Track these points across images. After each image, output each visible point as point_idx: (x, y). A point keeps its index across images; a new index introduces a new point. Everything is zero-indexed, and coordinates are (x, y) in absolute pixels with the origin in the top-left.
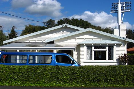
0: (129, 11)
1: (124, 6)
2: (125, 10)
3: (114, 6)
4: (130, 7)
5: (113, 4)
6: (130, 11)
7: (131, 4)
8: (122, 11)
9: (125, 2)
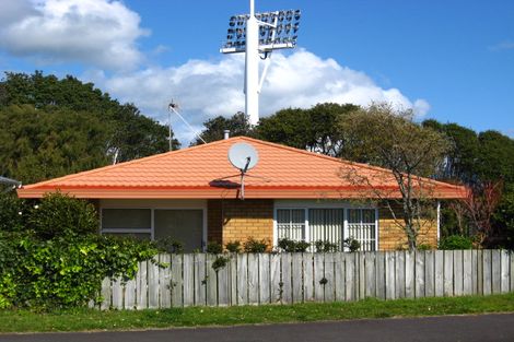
0: (287, 48)
1: (275, 25)
2: (278, 40)
3: (236, 26)
4: (295, 31)
5: (232, 18)
6: (290, 45)
7: (297, 18)
8: (263, 47)
9: (277, 13)
